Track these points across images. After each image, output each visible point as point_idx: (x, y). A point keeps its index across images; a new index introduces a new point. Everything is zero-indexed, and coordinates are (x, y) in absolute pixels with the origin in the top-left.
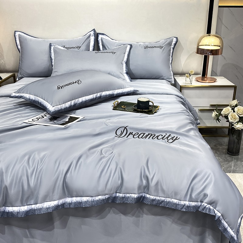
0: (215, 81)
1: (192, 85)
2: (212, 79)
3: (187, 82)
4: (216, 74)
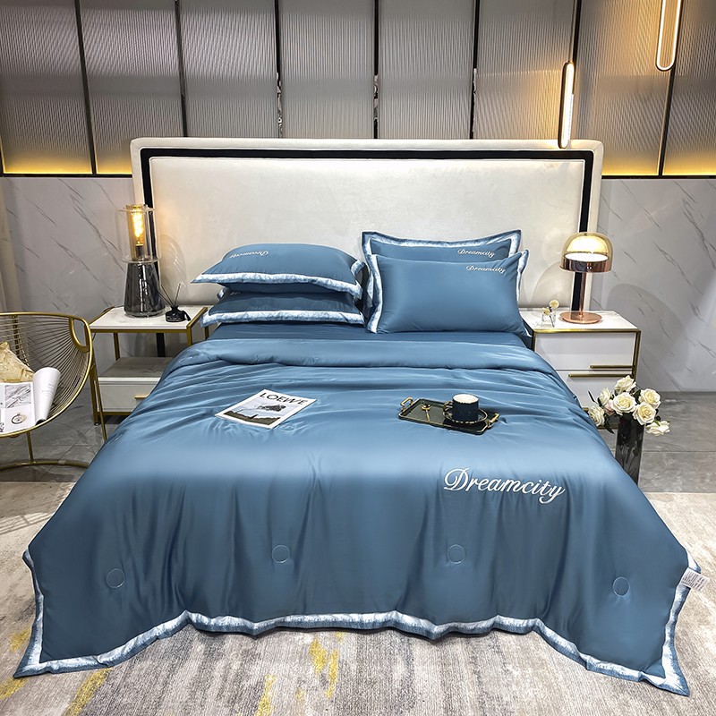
0: (598, 319)
1: (555, 328)
2: (592, 316)
3: (544, 323)
4: (600, 305)
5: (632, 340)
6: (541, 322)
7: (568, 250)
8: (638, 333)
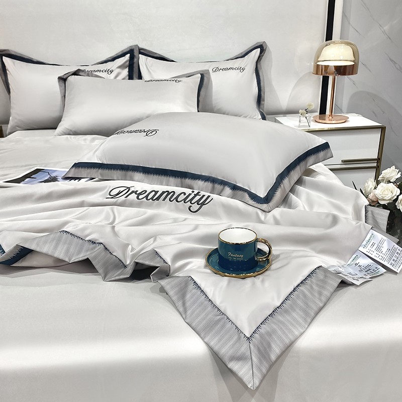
0: (346, 119)
1: (310, 128)
2: (340, 117)
3: (301, 124)
4: (341, 110)
5: (377, 136)
6: (297, 123)
7: (319, 59)
8: (383, 129)
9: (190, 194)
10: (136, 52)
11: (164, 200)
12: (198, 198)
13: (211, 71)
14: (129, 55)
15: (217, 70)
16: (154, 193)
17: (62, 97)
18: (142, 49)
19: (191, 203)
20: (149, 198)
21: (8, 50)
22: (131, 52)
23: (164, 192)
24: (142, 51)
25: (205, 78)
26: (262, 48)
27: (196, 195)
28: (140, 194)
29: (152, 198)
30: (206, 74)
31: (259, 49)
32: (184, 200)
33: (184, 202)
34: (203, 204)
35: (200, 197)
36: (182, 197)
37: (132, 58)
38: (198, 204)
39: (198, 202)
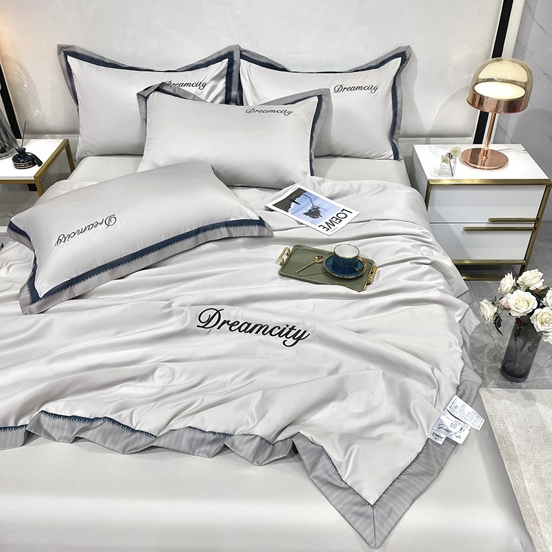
4: (506, 132)
5: (539, 194)
8: (548, 185)
9: (285, 329)
10: (236, 56)
11: (257, 333)
12: (293, 332)
13: (332, 91)
14: (227, 60)
15: (341, 89)
16: (246, 325)
17: (142, 120)
18: (245, 51)
19: (286, 337)
20: (241, 330)
21: (73, 47)
22: (229, 55)
23: (256, 326)
24: (244, 53)
25: (324, 103)
26: (403, 56)
27: (291, 329)
28: (232, 325)
29: (245, 330)
30: (325, 95)
31: (400, 58)
32: (279, 334)
33: (279, 336)
34: (299, 339)
35: (296, 332)
36: (276, 331)
37: (231, 64)
38: (294, 339)
39: (293, 337)
